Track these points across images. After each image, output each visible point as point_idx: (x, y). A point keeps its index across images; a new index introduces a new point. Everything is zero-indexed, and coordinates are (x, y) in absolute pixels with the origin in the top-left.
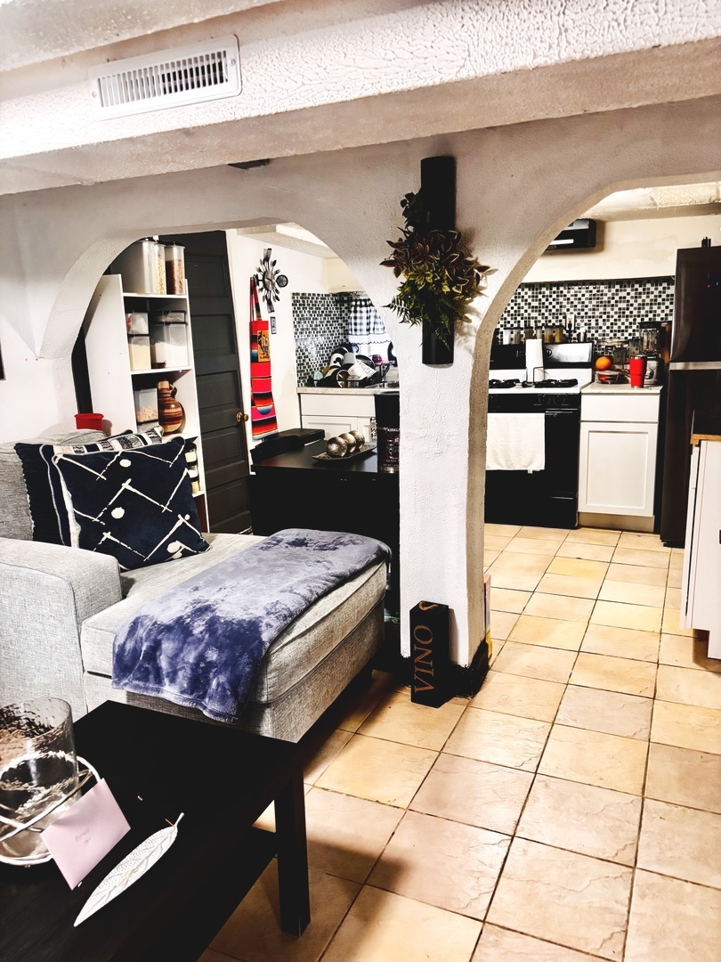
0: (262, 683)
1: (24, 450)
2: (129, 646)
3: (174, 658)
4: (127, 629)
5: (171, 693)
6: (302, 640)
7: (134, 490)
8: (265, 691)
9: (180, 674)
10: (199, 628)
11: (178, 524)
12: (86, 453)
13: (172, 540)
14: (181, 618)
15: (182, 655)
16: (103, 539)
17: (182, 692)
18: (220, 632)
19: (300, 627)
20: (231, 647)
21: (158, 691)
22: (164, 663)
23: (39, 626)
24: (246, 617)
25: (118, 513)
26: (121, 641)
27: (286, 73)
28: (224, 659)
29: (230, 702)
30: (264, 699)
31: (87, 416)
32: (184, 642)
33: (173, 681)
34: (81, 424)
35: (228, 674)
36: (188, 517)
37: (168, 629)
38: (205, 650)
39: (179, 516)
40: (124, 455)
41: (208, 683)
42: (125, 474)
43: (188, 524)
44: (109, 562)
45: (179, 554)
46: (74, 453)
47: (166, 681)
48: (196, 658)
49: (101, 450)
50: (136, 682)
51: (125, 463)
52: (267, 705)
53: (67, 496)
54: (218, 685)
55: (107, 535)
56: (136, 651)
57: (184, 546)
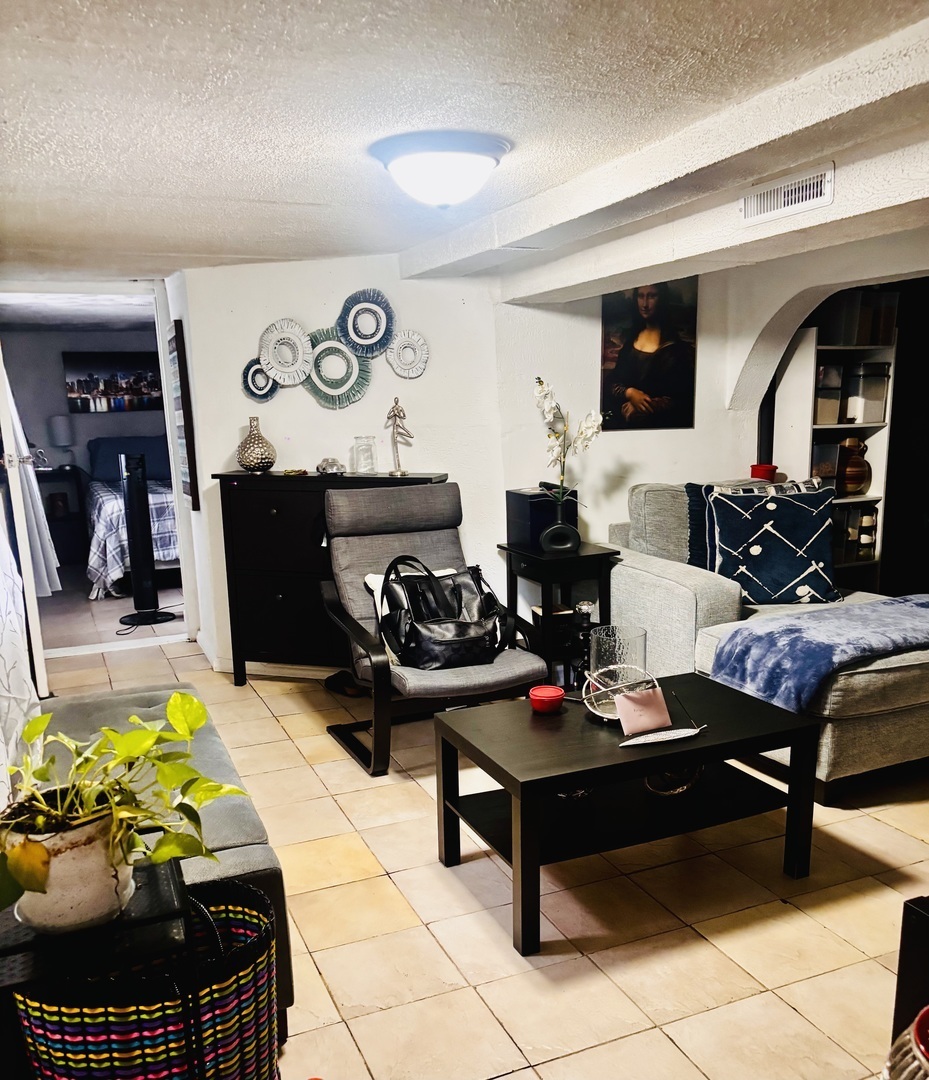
0: (827, 698)
1: (693, 489)
2: (727, 649)
3: (757, 663)
4: (729, 636)
5: (750, 689)
6: (879, 676)
7: (774, 532)
8: (828, 706)
9: (760, 675)
10: (783, 642)
11: (811, 570)
12: (742, 493)
13: (802, 583)
14: (771, 633)
15: (764, 660)
16: (739, 572)
17: (758, 690)
18: (799, 647)
19: (879, 664)
20: (804, 659)
21: (741, 686)
22: (749, 665)
23: (668, 628)
24: (827, 642)
25: (756, 550)
26: (722, 645)
27: (863, 186)
28: (795, 668)
29: (793, 703)
30: (827, 713)
31: (765, 468)
32: (768, 651)
33: (753, 680)
34: (756, 472)
35: (796, 680)
36: (821, 565)
37: (759, 639)
38: (782, 658)
39: (813, 562)
40: (773, 500)
41: (779, 685)
42: (769, 516)
43: (820, 572)
44: (733, 587)
45: (807, 599)
46: (730, 493)
47: (748, 679)
48: (773, 664)
49: (756, 492)
50: (726, 677)
51: (771, 506)
52: (829, 719)
53: (717, 530)
54: (786, 688)
55: (743, 569)
56: (731, 653)
57: (813, 592)
